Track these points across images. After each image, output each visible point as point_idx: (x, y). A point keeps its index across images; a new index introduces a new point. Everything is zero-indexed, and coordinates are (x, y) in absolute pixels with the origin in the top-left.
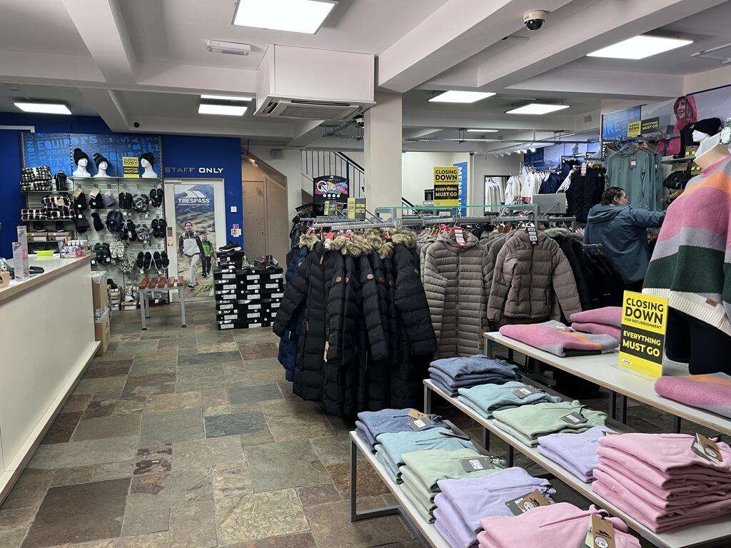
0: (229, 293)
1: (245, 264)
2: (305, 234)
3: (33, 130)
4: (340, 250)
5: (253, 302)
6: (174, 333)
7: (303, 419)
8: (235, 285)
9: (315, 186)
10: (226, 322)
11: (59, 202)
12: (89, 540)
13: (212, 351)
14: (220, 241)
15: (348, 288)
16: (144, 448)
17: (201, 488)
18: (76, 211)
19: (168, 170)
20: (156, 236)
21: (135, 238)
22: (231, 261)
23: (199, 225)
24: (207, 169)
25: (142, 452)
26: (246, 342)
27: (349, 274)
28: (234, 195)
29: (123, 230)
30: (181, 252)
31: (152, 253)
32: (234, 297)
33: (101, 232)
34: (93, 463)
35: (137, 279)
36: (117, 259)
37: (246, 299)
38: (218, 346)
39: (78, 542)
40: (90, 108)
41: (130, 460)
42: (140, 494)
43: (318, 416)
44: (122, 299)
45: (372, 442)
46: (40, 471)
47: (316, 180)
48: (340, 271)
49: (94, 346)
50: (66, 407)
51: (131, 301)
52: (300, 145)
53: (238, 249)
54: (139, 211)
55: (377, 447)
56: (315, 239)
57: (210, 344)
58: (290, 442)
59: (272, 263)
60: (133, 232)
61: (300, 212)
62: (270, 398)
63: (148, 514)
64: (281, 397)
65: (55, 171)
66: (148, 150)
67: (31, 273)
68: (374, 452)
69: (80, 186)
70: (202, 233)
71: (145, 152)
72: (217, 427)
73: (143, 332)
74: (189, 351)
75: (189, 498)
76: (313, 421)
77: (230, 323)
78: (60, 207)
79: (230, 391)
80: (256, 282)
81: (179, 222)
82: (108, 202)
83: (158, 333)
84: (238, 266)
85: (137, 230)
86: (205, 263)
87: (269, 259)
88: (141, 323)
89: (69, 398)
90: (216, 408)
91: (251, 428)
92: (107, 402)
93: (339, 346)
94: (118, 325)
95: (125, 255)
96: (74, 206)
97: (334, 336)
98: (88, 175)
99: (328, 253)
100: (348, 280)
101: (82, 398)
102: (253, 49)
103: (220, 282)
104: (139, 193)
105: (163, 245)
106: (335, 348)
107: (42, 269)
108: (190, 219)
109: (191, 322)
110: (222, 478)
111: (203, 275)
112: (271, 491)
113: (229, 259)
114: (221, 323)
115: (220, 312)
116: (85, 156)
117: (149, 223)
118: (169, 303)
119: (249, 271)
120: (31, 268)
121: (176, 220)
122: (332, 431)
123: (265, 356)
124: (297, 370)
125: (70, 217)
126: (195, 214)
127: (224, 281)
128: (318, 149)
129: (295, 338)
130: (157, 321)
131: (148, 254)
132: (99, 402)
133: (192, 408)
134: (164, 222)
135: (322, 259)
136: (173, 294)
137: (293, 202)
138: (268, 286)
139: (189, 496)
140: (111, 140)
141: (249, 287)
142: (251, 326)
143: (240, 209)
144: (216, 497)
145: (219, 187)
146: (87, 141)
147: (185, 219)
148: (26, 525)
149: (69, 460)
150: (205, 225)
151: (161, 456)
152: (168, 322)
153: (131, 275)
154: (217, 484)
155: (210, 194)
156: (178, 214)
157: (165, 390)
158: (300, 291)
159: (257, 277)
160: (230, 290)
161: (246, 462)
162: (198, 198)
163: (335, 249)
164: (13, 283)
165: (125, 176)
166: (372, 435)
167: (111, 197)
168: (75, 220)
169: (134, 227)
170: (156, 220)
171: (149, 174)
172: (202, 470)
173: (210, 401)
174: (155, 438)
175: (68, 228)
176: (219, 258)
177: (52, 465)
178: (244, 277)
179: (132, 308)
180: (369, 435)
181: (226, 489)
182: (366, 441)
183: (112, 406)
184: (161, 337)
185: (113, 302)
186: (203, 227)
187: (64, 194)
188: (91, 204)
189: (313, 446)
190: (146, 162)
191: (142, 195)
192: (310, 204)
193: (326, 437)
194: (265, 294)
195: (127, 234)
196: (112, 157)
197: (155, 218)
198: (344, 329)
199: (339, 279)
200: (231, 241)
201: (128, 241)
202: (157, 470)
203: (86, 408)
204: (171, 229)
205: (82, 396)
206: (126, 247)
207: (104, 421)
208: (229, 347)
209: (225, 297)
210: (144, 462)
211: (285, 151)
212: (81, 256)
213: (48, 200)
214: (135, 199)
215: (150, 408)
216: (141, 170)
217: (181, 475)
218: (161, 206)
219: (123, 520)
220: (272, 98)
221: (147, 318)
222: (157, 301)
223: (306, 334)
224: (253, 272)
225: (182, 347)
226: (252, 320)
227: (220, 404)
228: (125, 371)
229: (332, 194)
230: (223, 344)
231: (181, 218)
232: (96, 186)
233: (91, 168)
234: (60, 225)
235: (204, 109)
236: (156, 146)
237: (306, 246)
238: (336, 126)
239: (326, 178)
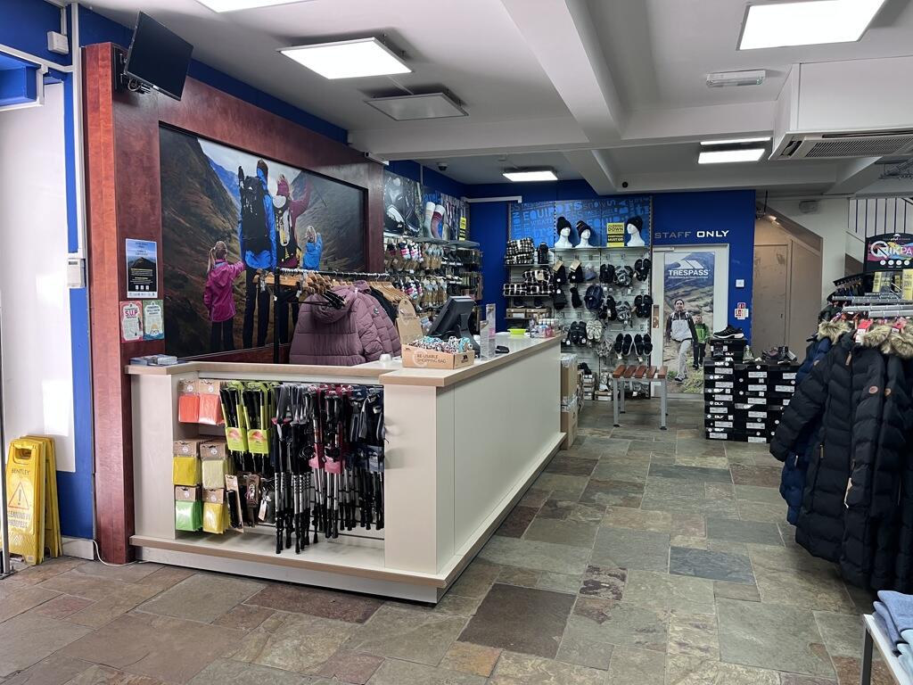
0: (723, 393)
1: (748, 356)
2: (829, 320)
3: (519, 199)
4: (879, 347)
5: (756, 408)
6: (653, 435)
7: (809, 580)
8: (732, 384)
9: (867, 249)
10: (716, 430)
11: (539, 276)
12: (524, 652)
13: (694, 465)
14: (719, 322)
15: (889, 404)
16: (595, 565)
17: (653, 633)
18: (556, 286)
19: (657, 235)
20: (639, 316)
21: (614, 317)
22: (729, 351)
23: (694, 304)
24: (708, 233)
25: (593, 569)
26: (741, 460)
27: (892, 383)
28: (742, 264)
29: (602, 307)
30: (668, 336)
31: (633, 336)
32: (729, 398)
33: (579, 310)
34: (541, 568)
35: (614, 365)
36: (594, 341)
37: (746, 403)
38: (701, 459)
39: (512, 650)
40: (575, 170)
41: (577, 576)
42: (583, 618)
43: (832, 581)
44: (597, 388)
45: (896, 638)
46: (490, 563)
47: (869, 241)
48: (877, 378)
49: (560, 436)
50: (523, 500)
51: (606, 390)
52: (847, 192)
53: (740, 336)
54: (621, 285)
55: (901, 647)
56: (844, 328)
57: (693, 456)
58: (784, 608)
59: (787, 357)
60: (613, 310)
61: (839, 287)
62: (765, 542)
63: (588, 643)
64: (781, 544)
65: (538, 243)
66: (636, 213)
67: (497, 352)
68: (897, 653)
69: (560, 258)
70: (696, 313)
71: (633, 215)
72: (684, 562)
73: (615, 428)
74: (666, 460)
75: (637, 640)
76: (823, 587)
77: (722, 432)
78: (540, 281)
79: (709, 520)
80: (761, 381)
81: (668, 299)
82: (588, 275)
83: (631, 432)
84: (738, 358)
85: (618, 307)
86: (698, 350)
87: (783, 350)
88: (613, 417)
89: (527, 491)
90: (686, 539)
91: (729, 576)
92: (564, 504)
93: (866, 488)
94: (590, 417)
95: (602, 336)
96: (553, 280)
97: (859, 471)
98: (569, 246)
99: (860, 351)
100: (889, 391)
101: (541, 493)
102: (769, 73)
103: (711, 377)
104: (623, 265)
105: (646, 327)
106: (861, 490)
107: (507, 349)
108: (683, 296)
109: (673, 425)
110: (681, 629)
111: (694, 366)
112: (745, 666)
113: (725, 348)
114: (710, 430)
115: (709, 416)
116: (567, 224)
117: (631, 300)
118: (649, 398)
119: (752, 366)
120: (498, 347)
121: (665, 296)
122: (852, 609)
123: (765, 483)
124: (803, 511)
125: (549, 292)
126: (689, 289)
127: (717, 377)
128: (876, 196)
129: (803, 466)
130: (633, 417)
131: (628, 336)
132: (556, 501)
133: (657, 531)
134: (649, 299)
135: (850, 357)
136: (656, 387)
137: (831, 272)
138: (779, 388)
139: (637, 638)
140: (596, 204)
141: (751, 388)
142: (751, 439)
143: (749, 283)
144: (670, 651)
145: (721, 255)
146: (571, 208)
147: (676, 296)
148: (467, 615)
149: (518, 559)
150: (701, 303)
151: (612, 580)
152: (646, 420)
153: (608, 360)
154: (674, 634)
155: (709, 265)
156: (667, 289)
157: (630, 502)
158: (812, 401)
159: (763, 375)
160: (725, 389)
161: (717, 618)
162: (694, 269)
163: (870, 345)
164: (478, 362)
165: (609, 245)
166: (896, 627)
167: (592, 270)
168: (554, 295)
169: (615, 304)
170: (640, 296)
171: (636, 241)
172: (658, 611)
173: (681, 527)
174: (609, 557)
175: (546, 304)
176: (712, 347)
177: (501, 559)
178: (744, 374)
179: (606, 399)
180: (890, 626)
181: (685, 644)
182: (887, 634)
183: (568, 509)
184: (635, 438)
185: (586, 390)
186: (697, 306)
187: (544, 268)
188: (570, 278)
189: (817, 622)
190: (633, 227)
191: (626, 267)
192: (858, 275)
193: (841, 614)
194: (774, 398)
195: (606, 311)
196: (596, 225)
197: (639, 293)
198: (878, 464)
199: (874, 390)
200: (733, 325)
201: (607, 321)
202: (606, 595)
203: (542, 505)
204: (657, 307)
205: (541, 491)
206: (604, 328)
207: (558, 524)
208: (720, 463)
209: (717, 397)
210: (594, 582)
211: (822, 203)
212: (551, 336)
213: (528, 274)
214: (617, 272)
215: (609, 520)
216: (627, 237)
217: (633, 610)
218: (647, 280)
219: (561, 641)
220: (793, 135)
221: (621, 412)
222: (635, 394)
223: (819, 462)
224: (759, 367)
225: (657, 454)
226: (753, 432)
227: (694, 534)
228: (587, 471)
229: (895, 260)
230: (709, 458)
231: (670, 294)
232: (577, 258)
233: (573, 238)
234: (538, 301)
235: (705, 158)
236: (646, 208)
237: (828, 338)
238: (903, 161)
239: (887, 237)
